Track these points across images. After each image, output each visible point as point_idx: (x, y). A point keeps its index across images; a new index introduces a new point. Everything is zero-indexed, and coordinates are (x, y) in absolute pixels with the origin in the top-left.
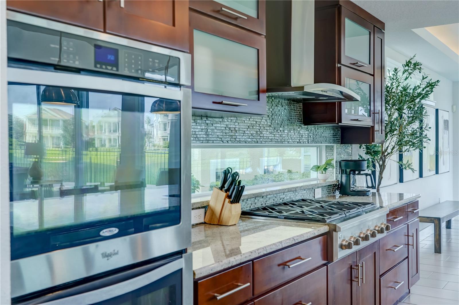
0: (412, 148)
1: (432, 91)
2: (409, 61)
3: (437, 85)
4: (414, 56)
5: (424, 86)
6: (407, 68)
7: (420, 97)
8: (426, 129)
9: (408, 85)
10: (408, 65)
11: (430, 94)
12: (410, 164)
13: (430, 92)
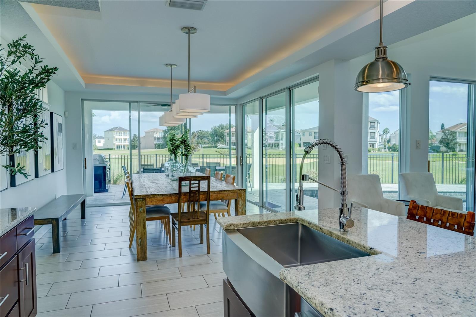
0: (24, 148)
1: (49, 80)
2: (17, 41)
3: (54, 73)
4: (24, 37)
5: (37, 72)
6: (14, 49)
7: (33, 85)
8: (41, 125)
9: (17, 71)
10: (16, 46)
11: (45, 82)
12: (22, 168)
13: (45, 80)
